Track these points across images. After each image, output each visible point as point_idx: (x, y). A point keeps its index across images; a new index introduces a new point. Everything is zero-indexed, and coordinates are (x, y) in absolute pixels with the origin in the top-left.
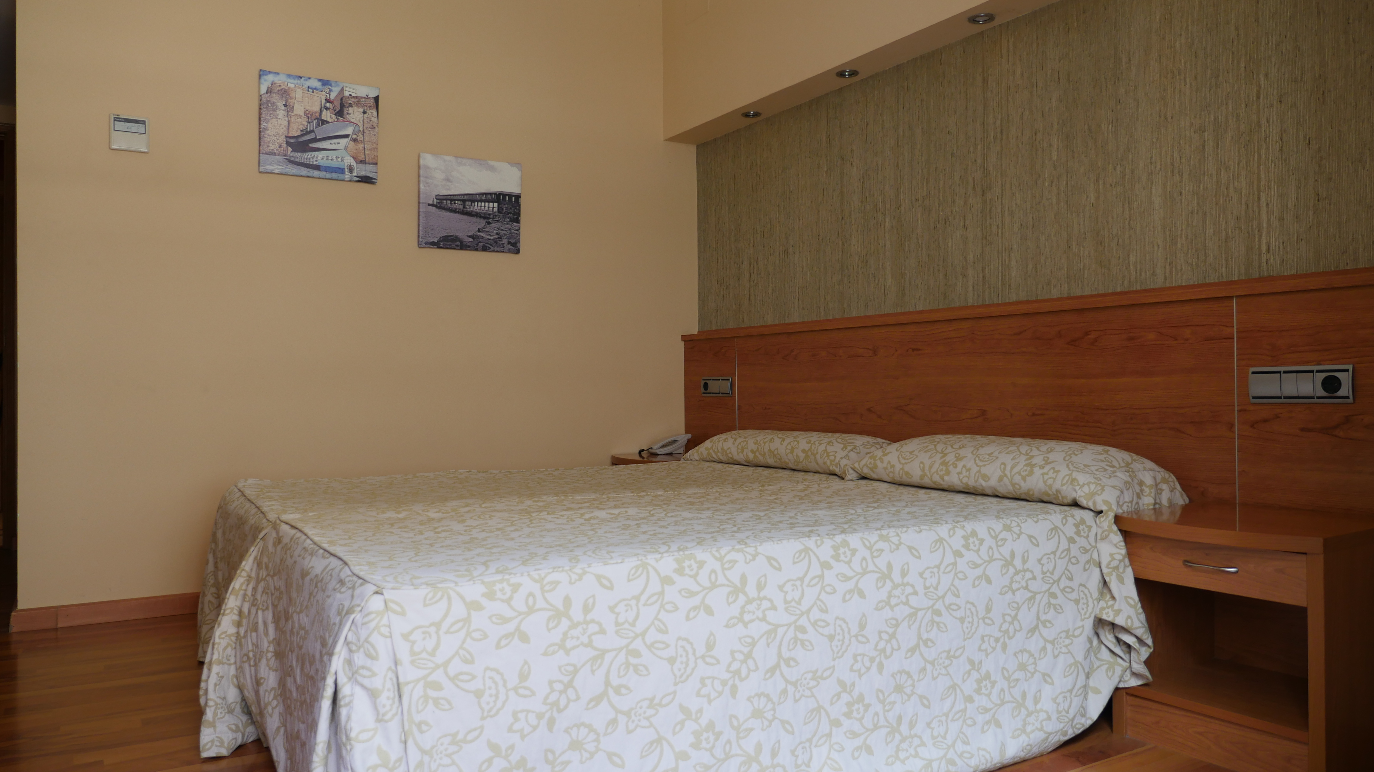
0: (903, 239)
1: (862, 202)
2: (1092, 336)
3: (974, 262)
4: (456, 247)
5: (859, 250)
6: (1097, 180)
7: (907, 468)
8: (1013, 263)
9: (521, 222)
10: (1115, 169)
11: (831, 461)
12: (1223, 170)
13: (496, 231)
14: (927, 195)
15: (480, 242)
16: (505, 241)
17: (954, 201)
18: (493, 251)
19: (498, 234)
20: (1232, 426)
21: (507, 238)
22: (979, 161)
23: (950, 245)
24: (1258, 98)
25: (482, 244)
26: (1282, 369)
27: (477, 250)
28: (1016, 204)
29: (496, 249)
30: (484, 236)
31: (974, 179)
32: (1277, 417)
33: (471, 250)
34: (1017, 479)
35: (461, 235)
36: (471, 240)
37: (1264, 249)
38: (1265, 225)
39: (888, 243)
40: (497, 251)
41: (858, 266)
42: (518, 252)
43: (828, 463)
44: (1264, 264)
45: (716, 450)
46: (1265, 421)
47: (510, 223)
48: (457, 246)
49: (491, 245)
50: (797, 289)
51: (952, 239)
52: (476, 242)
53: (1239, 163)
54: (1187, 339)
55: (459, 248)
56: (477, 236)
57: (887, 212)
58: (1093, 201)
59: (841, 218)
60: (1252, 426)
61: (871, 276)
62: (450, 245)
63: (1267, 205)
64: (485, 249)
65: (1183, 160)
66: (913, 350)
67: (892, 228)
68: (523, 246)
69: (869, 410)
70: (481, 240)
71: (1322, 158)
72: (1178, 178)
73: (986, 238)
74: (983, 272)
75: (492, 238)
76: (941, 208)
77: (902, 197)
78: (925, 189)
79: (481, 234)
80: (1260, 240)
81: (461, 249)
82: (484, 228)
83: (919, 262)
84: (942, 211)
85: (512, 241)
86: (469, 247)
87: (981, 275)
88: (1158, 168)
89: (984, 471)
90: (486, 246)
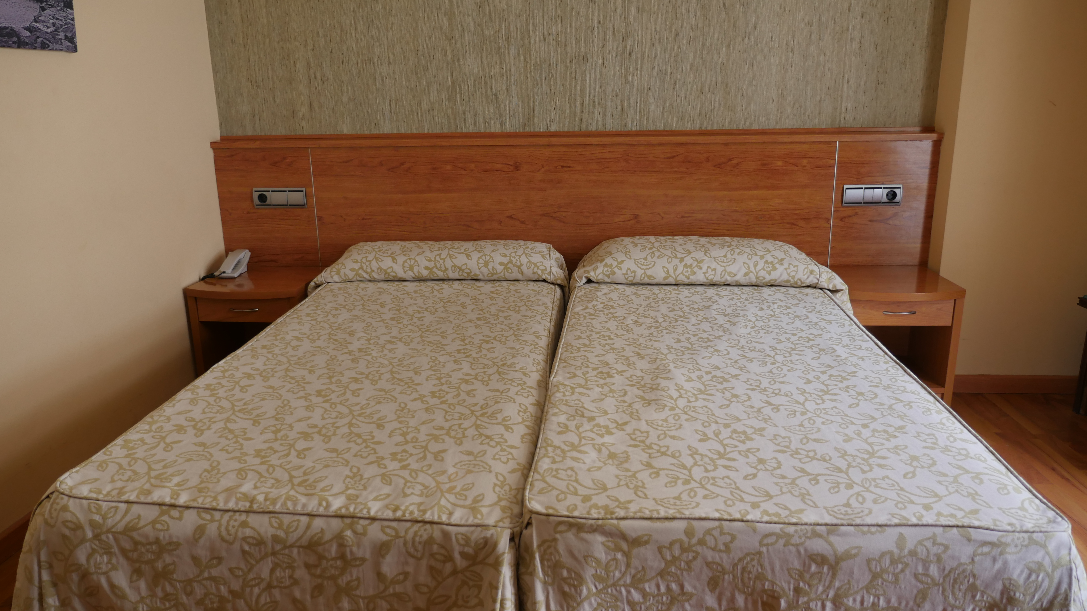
0: (532, 67)
1: (479, 26)
2: (734, 162)
3: (613, 96)
4: (13, 45)
5: (476, 71)
6: (729, 46)
7: (649, 272)
8: (651, 100)
9: (74, 8)
10: (743, 40)
11: (542, 271)
12: (822, 55)
13: (51, 21)
14: (562, 31)
15: (38, 37)
16: (61, 35)
17: (593, 41)
18: (52, 49)
19: (54, 25)
20: (828, 220)
21: (63, 31)
22: (619, 11)
23: (588, 78)
24: (849, 11)
25: (39, 40)
26: (864, 186)
27: (35, 48)
28: (655, 54)
29: (55, 46)
30: (41, 28)
31: (614, 26)
32: (856, 214)
33: (29, 48)
34: (762, 273)
35: (17, 26)
36: (28, 34)
37: (843, 110)
38: (845, 95)
39: (513, 69)
40: (56, 50)
41: (474, 86)
42: (75, 50)
43: (540, 272)
44: (842, 119)
45: (369, 270)
46: (849, 216)
47: (65, 9)
48: (14, 43)
49: (50, 41)
50: (388, 101)
51: (590, 74)
52: (34, 37)
53: (833, 52)
54: (804, 166)
55: (16, 45)
56: (33, 27)
57: (512, 40)
58: (724, 60)
59: (449, 37)
60: (841, 220)
61: (492, 97)
62: (6, 42)
63: (848, 82)
64: (44, 47)
65: (795, 43)
66: (563, 167)
67: (519, 55)
68: (79, 41)
69: (510, 217)
70: (38, 34)
71: (883, 58)
72: (790, 54)
73: (625, 76)
74: (622, 104)
75: (49, 30)
76: (578, 46)
77: (531, 29)
78: (560, 26)
79: (38, 25)
80: (841, 104)
81: (19, 47)
82: (40, 15)
83: (551, 90)
84: (579, 48)
85: (69, 35)
86: (27, 44)
87: (620, 107)
88: (777, 45)
89: (729, 269)
90: (45, 43)
